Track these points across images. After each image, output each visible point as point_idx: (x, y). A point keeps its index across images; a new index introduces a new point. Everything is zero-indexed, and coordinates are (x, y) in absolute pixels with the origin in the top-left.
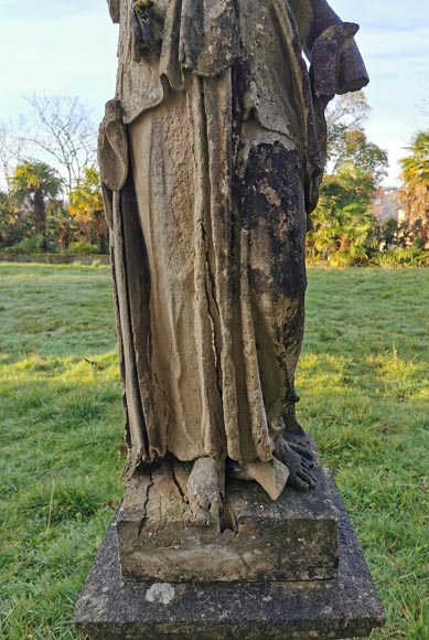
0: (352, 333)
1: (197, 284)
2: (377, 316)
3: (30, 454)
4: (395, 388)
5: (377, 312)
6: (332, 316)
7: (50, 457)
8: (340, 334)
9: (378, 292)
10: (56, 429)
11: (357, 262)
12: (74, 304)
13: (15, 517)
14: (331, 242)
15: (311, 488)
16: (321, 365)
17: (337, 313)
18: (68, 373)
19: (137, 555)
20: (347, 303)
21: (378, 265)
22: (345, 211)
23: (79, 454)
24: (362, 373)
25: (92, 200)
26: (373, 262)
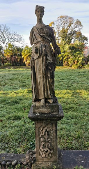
0: (75, 85)
1: (42, 78)
2: (82, 81)
3: (6, 110)
4: (83, 97)
5: (82, 80)
6: (71, 81)
7: (10, 110)
8: (72, 85)
9: (83, 75)
10: (10, 106)
11: (79, 67)
12: (8, 79)
13: (5, 120)
14: (72, 62)
15: (56, 103)
16: (67, 93)
17: (72, 81)
18: (10, 95)
19: (35, 110)
20: (75, 78)
21: (85, 68)
22: (76, 54)
23: (16, 110)
24: (77, 94)
25: (10, 52)
26: (84, 67)
